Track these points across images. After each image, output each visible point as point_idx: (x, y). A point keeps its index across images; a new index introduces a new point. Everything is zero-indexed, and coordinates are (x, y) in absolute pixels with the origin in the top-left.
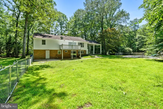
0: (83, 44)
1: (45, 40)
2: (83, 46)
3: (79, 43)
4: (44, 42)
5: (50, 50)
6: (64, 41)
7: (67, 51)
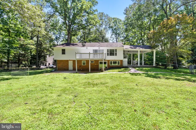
0: (116, 51)
1: (65, 49)
2: (116, 53)
3: (108, 50)
4: (64, 52)
5: (73, 60)
6: (87, 48)
7: (93, 62)
